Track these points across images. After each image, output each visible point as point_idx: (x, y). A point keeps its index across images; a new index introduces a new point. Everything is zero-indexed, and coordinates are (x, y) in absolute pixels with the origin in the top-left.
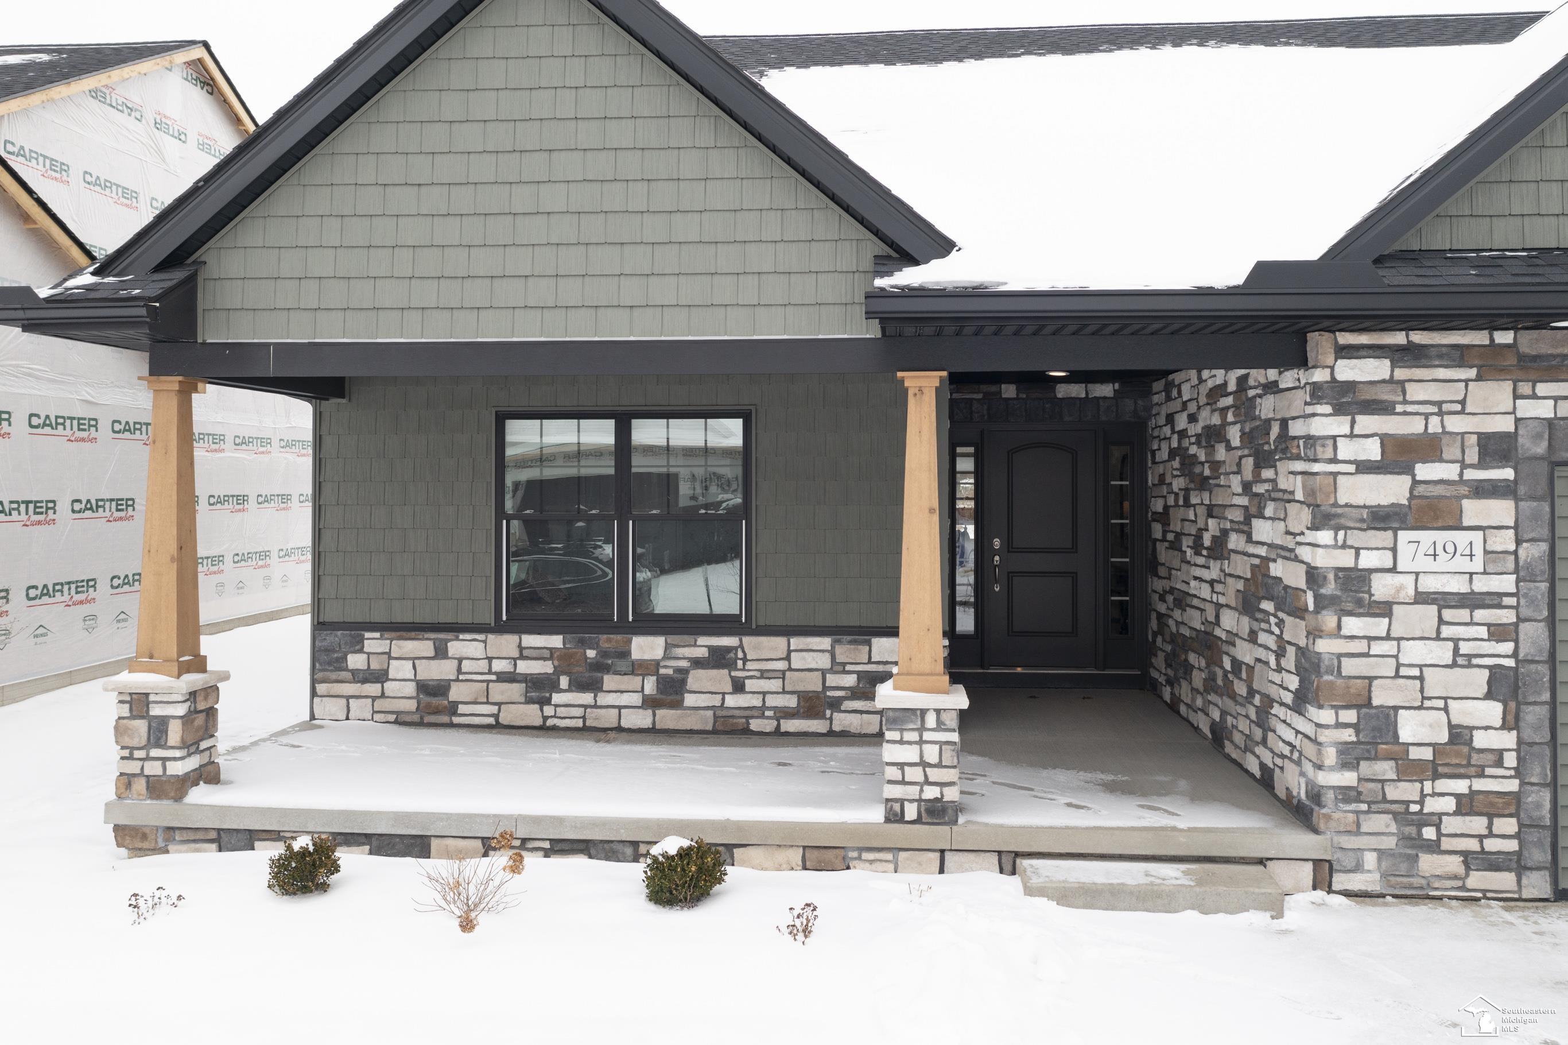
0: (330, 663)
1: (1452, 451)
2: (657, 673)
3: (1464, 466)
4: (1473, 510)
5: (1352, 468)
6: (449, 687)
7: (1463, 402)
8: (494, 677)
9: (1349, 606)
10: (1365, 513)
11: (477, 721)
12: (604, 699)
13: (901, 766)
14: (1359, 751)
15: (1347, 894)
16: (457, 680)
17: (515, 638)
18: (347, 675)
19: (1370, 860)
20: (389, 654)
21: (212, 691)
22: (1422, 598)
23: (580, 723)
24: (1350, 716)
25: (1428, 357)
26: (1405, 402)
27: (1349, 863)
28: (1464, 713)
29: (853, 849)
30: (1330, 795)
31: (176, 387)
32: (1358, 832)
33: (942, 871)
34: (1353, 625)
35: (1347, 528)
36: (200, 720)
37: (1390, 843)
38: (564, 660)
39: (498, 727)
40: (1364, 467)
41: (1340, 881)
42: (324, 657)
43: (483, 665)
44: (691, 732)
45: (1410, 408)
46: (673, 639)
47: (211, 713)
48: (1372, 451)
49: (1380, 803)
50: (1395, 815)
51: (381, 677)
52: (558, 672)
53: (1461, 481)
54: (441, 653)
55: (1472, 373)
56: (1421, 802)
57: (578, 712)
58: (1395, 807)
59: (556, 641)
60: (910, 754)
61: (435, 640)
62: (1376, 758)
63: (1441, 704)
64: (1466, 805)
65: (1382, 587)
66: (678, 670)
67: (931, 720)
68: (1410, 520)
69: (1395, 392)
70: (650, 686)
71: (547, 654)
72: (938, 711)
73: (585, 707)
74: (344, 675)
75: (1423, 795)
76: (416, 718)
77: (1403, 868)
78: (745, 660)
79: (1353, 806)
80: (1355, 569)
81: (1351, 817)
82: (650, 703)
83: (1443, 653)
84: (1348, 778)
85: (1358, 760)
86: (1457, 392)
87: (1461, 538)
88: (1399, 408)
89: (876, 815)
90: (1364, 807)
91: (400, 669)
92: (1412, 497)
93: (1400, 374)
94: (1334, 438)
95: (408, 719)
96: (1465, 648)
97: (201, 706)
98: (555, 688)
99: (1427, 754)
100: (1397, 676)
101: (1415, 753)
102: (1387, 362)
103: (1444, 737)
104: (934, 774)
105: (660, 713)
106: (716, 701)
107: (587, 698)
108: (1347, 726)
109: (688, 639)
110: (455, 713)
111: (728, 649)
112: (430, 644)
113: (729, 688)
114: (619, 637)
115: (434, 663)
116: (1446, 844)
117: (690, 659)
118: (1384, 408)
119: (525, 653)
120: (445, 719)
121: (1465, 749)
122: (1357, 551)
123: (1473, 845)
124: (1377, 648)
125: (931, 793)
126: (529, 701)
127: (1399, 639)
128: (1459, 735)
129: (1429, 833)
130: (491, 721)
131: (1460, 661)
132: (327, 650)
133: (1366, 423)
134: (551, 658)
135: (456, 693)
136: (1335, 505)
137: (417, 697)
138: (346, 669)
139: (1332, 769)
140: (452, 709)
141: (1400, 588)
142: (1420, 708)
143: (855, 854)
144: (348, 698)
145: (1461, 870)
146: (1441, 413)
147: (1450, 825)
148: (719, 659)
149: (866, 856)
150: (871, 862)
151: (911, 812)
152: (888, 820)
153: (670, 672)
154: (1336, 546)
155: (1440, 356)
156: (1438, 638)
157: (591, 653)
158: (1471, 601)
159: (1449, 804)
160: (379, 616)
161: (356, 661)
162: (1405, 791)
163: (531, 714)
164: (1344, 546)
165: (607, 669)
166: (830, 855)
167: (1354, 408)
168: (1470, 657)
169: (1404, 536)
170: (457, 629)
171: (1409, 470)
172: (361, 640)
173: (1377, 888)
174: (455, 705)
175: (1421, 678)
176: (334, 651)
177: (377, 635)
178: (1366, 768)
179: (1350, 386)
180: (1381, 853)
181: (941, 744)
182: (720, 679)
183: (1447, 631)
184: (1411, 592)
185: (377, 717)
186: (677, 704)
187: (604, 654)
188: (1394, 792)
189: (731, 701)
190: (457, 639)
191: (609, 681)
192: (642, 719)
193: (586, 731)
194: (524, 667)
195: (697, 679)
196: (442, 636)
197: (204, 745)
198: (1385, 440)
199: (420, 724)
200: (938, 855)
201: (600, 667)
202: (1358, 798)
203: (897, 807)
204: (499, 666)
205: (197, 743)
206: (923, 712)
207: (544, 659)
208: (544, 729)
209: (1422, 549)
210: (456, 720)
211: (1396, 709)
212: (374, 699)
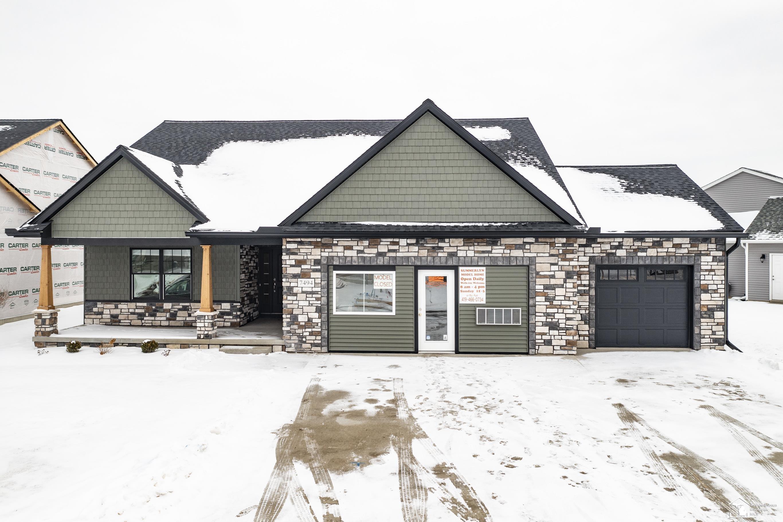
0: (88, 310)
1: (308, 263)
2: (170, 312)
3: (311, 266)
4: (313, 275)
5: (289, 266)
6: (118, 316)
7: (311, 253)
8: (130, 313)
9: (289, 294)
10: (292, 275)
11: (125, 324)
12: (157, 319)
13: (200, 327)
14: (290, 323)
15: (288, 352)
16: (120, 314)
17: (135, 304)
18: (93, 313)
19: (293, 345)
20: (103, 308)
21: (56, 313)
22: (303, 292)
23: (151, 325)
24: (289, 316)
25: (304, 243)
26: (300, 253)
27: (288, 345)
28: (311, 315)
29: (191, 344)
30: (285, 332)
31: (47, 247)
32: (290, 339)
33: (209, 348)
34: (289, 298)
35: (288, 278)
36: (53, 320)
37: (297, 341)
38: (147, 309)
39: (131, 325)
40: (292, 266)
41: (287, 349)
42: (87, 309)
43: (127, 310)
44: (178, 326)
45: (301, 254)
46: (174, 304)
47: (56, 319)
48: (293, 263)
49: (295, 334)
50: (298, 336)
51: (101, 313)
52: (146, 312)
53: (311, 269)
54: (116, 307)
55: (313, 247)
56: (303, 333)
57: (151, 322)
58: (297, 334)
59: (145, 304)
60: (202, 325)
61: (115, 304)
62: (294, 325)
63: (306, 313)
64: (311, 334)
65: (295, 290)
66: (175, 311)
67: (206, 318)
68: (301, 277)
69: (298, 251)
70: (168, 315)
71: (143, 308)
72: (208, 316)
73: (152, 320)
74: (92, 313)
75: (303, 332)
76: (110, 324)
77: (299, 346)
78: (191, 309)
79: (289, 334)
80: (290, 286)
81: (289, 336)
82: (168, 319)
83: (307, 303)
84: (288, 329)
85: (290, 325)
86: (310, 251)
87: (310, 280)
88: (299, 254)
89: (196, 338)
90: (291, 334)
91: (106, 312)
92: (301, 272)
93: (299, 247)
94: (286, 260)
95: (108, 324)
96: (311, 302)
97: (53, 317)
98: (145, 316)
99: (303, 324)
100: (298, 308)
101: (301, 324)
102: (296, 244)
103: (307, 320)
104: (207, 329)
105: (170, 322)
106: (184, 319)
107: (153, 318)
108: (288, 318)
109: (177, 304)
110: (120, 322)
111: (187, 306)
112: (114, 305)
113: (187, 316)
114: (160, 303)
115: (115, 310)
116: (307, 342)
117: (178, 309)
118: (296, 254)
119: (137, 307)
120: (118, 324)
121: (311, 323)
122: (290, 283)
123: (312, 342)
124: (294, 302)
125: (206, 333)
126: (138, 319)
127: (299, 301)
128: (310, 320)
129: (304, 339)
130: (129, 324)
131: (310, 305)
132: (88, 307)
133: (292, 257)
134: (144, 309)
135: (120, 317)
136: (286, 273)
137: (110, 319)
138: (93, 312)
139: (285, 327)
140: (119, 321)
141: (298, 290)
142: (302, 314)
143: (191, 346)
144: (93, 319)
145: (310, 347)
146: (307, 255)
147: (308, 338)
148: (185, 308)
149: (193, 346)
150: (194, 347)
151: (202, 337)
152: (198, 338)
153: (173, 312)
154: (286, 282)
155: (306, 244)
156: (306, 300)
157: (154, 307)
158: (312, 293)
159: (308, 334)
160: (101, 298)
161: (95, 310)
162: (299, 331)
163: (139, 322)
164: (288, 282)
165: (158, 311)
166: (186, 346)
167: (290, 254)
168: (312, 304)
169: (299, 280)
170: (120, 301)
171: (300, 266)
172: (97, 304)
173: (294, 351)
174: (120, 320)
175: (302, 308)
176: (90, 307)
177: (100, 303)
178: (292, 327)
179: (289, 249)
180: (295, 343)
181: (208, 322)
182: (185, 313)
183: (308, 299)
184: (301, 291)
185: (100, 323)
186: (175, 320)
187: (157, 307)
188: (297, 331)
189: (188, 319)
190: (120, 304)
191: (158, 314)
192: (166, 323)
193: (153, 326)
194: (137, 311)
195: (180, 313)
196: (117, 303)
197: (54, 325)
198: (296, 260)
199: (111, 325)
200: (208, 345)
201: (156, 311)
202: (290, 333)
203: (199, 336)
204: (131, 311)
205: (53, 325)
206: (205, 316)
207: (142, 309)
208: (142, 326)
209: (303, 282)
210: (120, 324)
211: (298, 314)
212: (100, 319)
